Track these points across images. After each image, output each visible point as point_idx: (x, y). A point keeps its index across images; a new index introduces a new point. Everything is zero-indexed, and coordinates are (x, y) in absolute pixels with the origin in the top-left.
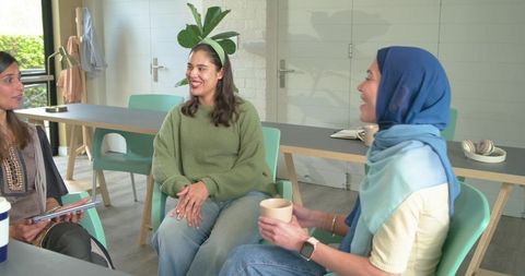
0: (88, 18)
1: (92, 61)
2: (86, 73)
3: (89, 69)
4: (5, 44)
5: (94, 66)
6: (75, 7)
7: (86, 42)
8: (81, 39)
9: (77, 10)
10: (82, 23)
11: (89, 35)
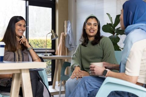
0: (69, 25)
1: (70, 43)
2: (68, 48)
3: (68, 47)
4: (41, 43)
5: (71, 45)
6: (65, 21)
7: (68, 35)
8: (66, 34)
9: (65, 22)
10: (67, 27)
11: (69, 32)
